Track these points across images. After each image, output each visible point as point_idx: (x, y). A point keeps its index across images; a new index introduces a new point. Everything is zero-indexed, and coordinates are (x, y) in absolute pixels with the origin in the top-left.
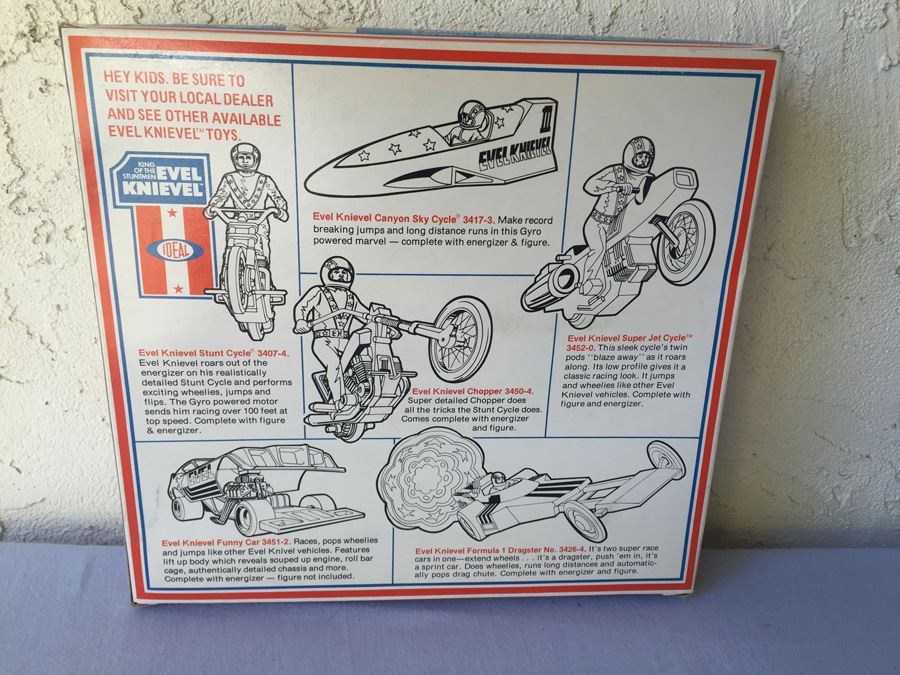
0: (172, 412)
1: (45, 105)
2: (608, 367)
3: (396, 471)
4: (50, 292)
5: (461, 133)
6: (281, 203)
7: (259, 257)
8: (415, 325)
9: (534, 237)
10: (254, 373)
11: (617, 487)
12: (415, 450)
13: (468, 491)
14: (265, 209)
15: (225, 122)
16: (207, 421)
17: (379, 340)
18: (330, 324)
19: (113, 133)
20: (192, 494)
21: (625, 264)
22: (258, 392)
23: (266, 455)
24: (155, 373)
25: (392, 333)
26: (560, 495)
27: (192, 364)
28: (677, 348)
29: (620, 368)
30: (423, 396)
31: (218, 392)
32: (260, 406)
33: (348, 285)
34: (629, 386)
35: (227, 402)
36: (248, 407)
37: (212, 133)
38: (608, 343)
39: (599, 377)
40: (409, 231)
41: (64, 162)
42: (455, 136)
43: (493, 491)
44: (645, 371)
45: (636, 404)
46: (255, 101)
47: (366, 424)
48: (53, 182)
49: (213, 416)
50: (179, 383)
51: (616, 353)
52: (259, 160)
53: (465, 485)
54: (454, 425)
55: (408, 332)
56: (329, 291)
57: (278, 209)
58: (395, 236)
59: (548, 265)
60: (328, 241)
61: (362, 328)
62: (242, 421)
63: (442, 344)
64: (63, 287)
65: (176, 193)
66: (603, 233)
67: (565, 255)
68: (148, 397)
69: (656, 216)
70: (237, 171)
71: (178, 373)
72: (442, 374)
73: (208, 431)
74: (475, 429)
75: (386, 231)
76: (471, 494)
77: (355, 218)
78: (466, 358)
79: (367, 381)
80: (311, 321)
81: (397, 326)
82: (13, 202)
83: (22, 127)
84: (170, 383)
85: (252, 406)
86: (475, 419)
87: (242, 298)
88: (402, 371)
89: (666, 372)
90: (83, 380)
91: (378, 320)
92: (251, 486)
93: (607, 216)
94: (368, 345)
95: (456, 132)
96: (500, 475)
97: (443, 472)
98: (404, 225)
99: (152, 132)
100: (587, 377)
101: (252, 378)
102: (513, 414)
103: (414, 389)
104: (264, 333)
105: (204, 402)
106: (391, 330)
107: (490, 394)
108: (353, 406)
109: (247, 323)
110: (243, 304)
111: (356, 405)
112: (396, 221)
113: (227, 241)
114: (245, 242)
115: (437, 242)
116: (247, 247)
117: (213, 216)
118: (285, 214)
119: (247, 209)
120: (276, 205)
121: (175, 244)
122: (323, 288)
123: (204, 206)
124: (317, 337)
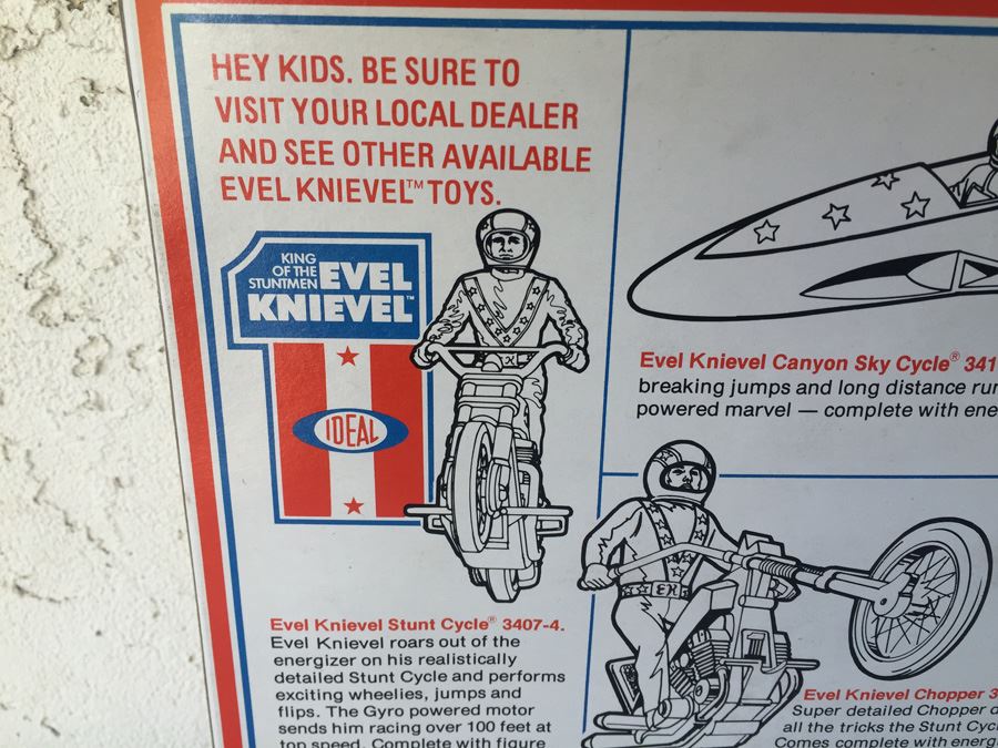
1: (92, 128)
4: (103, 457)
5: (989, 179)
6: (574, 334)
7: (520, 443)
8: (828, 574)
10: (491, 660)
14: (540, 345)
15: (470, 165)
16: (396, 745)
17: (750, 601)
18: (655, 573)
19: (230, 193)
22: (496, 694)
24: (300, 661)
25: (781, 589)
27: (375, 644)
30: (825, 703)
31: (419, 695)
32: (497, 719)
33: (699, 497)
35: (436, 712)
36: (475, 719)
37: (441, 189)
40: (843, 389)
41: (126, 235)
42: (975, 186)
46: (539, 118)
48: (107, 269)
49: (408, 737)
50: (347, 677)
52: (536, 243)
55: (814, 587)
56: (658, 509)
57: (568, 346)
58: (816, 401)
60: (668, 410)
61: (720, 580)
62: (461, 745)
63: (879, 609)
64: (125, 448)
65: (358, 315)
68: (285, 703)
70: (488, 269)
71: (344, 662)
72: (870, 665)
75: (793, 388)
77: (731, 363)
78: (924, 635)
79: (715, 675)
80: (616, 566)
81: (790, 575)
82: (38, 303)
83: (49, 170)
84: (328, 679)
85: (483, 717)
86: (919, 743)
87: (481, 521)
88: (789, 658)
90: (157, 598)
91: (754, 564)
94: (726, 612)
95: (979, 176)
98: (835, 376)
99: (314, 189)
101: (487, 669)
103: (807, 691)
104: (520, 589)
105: (393, 712)
106: (778, 583)
107: (959, 697)
108: (682, 719)
109: (487, 570)
110: (480, 535)
111: (687, 718)
112: (817, 368)
113: (457, 411)
114: (495, 413)
115: (900, 411)
116: (498, 422)
117: (430, 361)
118: (582, 357)
119: (503, 346)
120: (563, 338)
121: (351, 419)
122: (647, 504)
123: (414, 342)
124: (626, 597)
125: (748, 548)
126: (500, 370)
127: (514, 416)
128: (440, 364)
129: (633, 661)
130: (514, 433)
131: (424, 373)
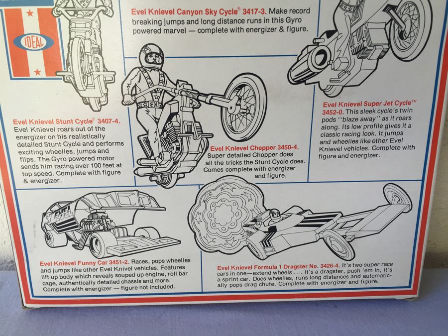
0: (40, 167)
2: (353, 127)
3: (201, 209)
6: (107, 3)
7: (94, 46)
8: (210, 97)
9: (296, 25)
10: (96, 137)
11: (362, 219)
12: (214, 193)
13: (254, 223)
14: (96, 7)
16: (65, 173)
17: (184, 109)
18: (149, 98)
20: (58, 228)
21: (365, 44)
22: (100, 151)
23: (109, 199)
24: (25, 138)
25: (194, 103)
26: (320, 226)
27: (52, 130)
28: (404, 111)
29: (362, 127)
30: (219, 153)
31: (71, 152)
32: (102, 162)
33: (160, 66)
34: (369, 141)
35: (78, 159)
36: (94, 162)
38: (353, 108)
39: (347, 135)
40: (203, 22)
43: (271, 223)
44: (381, 130)
45: (375, 156)
47: (178, 174)
49: (69, 170)
50: (43, 145)
51: (359, 116)
53: (251, 219)
54: (241, 174)
55: (205, 102)
56: (146, 71)
57: (105, 7)
58: (193, 27)
59: (307, 46)
60: (143, 32)
61: (172, 100)
62: (90, 173)
63: (231, 111)
66: (348, 19)
67: (320, 38)
68: (22, 156)
69: (388, 5)
71: (42, 138)
72: (232, 135)
73: (66, 181)
74: (257, 177)
75: (186, 22)
76: (255, 226)
77: (163, 12)
78: (248, 122)
80: (134, 95)
81: (197, 98)
84: (37, 145)
85: (96, 161)
86: (256, 169)
87: (84, 78)
88: (202, 133)
89: (396, 130)
91: (183, 93)
92: (99, 222)
93: (351, 6)
94: (176, 114)
96: (276, 211)
97: (235, 209)
98: (199, 17)
100: (338, 135)
101: (95, 141)
102: (284, 165)
103: (211, 147)
104: (101, 106)
105: (62, 159)
106: (193, 101)
107: (267, 149)
108: (168, 160)
109: (89, 98)
110: (84, 83)
111: (170, 160)
112: (193, 14)
113: (70, 33)
114: (83, 34)
115: (224, 30)
116: (85, 38)
117: (59, 14)
118: (111, 11)
119: (83, 8)
120: (104, 4)
121: (33, 37)
122: (142, 69)
123: (52, 7)
124: (140, 108)
125: (180, 87)
126: (83, 17)
127: (90, 35)
128: (62, 15)
129: (147, 136)
130: (91, 42)
131: (57, 19)
